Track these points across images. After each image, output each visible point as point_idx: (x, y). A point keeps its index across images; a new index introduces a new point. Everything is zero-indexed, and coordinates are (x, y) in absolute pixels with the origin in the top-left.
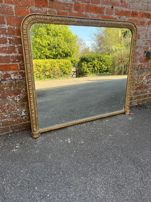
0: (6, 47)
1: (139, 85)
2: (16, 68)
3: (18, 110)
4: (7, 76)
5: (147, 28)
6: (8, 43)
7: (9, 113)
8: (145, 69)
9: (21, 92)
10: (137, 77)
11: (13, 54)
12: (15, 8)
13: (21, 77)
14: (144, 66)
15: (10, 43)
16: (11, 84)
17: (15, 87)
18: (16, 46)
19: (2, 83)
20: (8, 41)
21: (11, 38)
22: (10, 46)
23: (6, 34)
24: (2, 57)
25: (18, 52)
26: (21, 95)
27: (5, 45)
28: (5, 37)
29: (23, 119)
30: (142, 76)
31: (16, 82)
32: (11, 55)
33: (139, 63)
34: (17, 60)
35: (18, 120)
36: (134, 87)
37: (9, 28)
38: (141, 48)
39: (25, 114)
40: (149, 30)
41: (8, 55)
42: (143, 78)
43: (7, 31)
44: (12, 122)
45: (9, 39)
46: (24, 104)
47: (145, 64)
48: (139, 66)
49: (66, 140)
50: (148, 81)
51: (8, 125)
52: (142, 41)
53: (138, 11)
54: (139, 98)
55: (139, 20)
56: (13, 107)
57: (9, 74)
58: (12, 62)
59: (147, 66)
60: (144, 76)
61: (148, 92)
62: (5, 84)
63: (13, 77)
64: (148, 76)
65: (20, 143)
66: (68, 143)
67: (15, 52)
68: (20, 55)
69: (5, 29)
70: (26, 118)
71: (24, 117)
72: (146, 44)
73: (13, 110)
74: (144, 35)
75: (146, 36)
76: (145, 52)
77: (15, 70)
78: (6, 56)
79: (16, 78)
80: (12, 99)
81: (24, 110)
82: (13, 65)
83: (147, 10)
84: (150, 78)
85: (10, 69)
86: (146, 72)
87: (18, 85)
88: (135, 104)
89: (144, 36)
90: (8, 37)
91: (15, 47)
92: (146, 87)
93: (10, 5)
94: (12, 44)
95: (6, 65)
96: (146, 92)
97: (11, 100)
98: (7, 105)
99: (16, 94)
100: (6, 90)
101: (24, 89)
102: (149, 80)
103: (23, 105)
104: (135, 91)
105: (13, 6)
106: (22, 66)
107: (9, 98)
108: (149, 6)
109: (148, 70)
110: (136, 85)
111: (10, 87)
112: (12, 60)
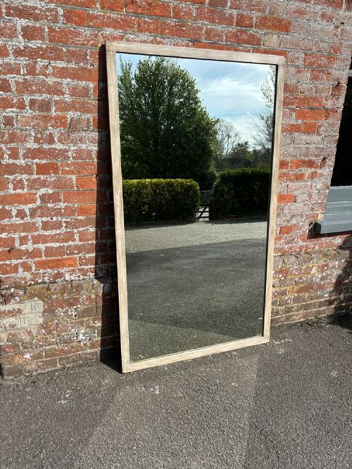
0: (60, 234)
1: (302, 283)
2: (73, 263)
3: (72, 330)
4: (59, 275)
5: (309, 183)
6: (63, 228)
7: (59, 336)
8: (315, 253)
9: (79, 301)
10: (297, 270)
11: (71, 243)
12: (76, 179)
13: (81, 276)
14: (313, 248)
15: (66, 227)
16: (64, 289)
17: (69, 293)
18: (75, 231)
19: (50, 287)
20: (64, 225)
21: (69, 220)
22: (66, 233)
23: (62, 215)
24: (53, 247)
25: (77, 239)
26: (79, 306)
27: (58, 232)
28: (60, 219)
29: (80, 347)
30: (307, 268)
31: (72, 286)
32: (66, 244)
33: (301, 243)
34: (76, 252)
35: (73, 347)
36: (293, 288)
37: (66, 206)
38: (302, 216)
39: (84, 338)
40: (316, 187)
41: (62, 244)
42: (311, 270)
43: (63, 211)
44: (62, 351)
45: (65, 222)
46: (83, 321)
47: (314, 245)
48: (301, 248)
49: (152, 389)
50: (323, 276)
51: (55, 355)
52: (302, 205)
53: (289, 159)
54: (307, 307)
55: (291, 173)
56: (65, 326)
57: (62, 273)
58: (68, 254)
59: (320, 248)
60: (313, 266)
61: (326, 295)
62: (55, 289)
63: (67, 277)
64: (322, 266)
65: (73, 390)
66: (154, 395)
67: (74, 240)
68: (80, 243)
69: (60, 209)
70: (85, 345)
71: (82, 343)
72: (312, 209)
73: (65, 331)
74: (306, 195)
75: (310, 196)
76: (312, 223)
77: (71, 266)
78: (60, 247)
79: (73, 278)
80: (64, 313)
81: (83, 331)
82: (69, 259)
83: (307, 155)
84: (326, 270)
85: (64, 266)
86: (315, 260)
87: (74, 290)
88: (300, 318)
89: (305, 197)
90: (64, 220)
91: (73, 233)
92: (321, 287)
93: (69, 176)
94: (70, 228)
95: (58, 260)
96: (323, 297)
97: (62, 314)
98: (56, 323)
99: (71, 305)
100: (56, 298)
101: (85, 296)
102: (324, 274)
103: (82, 323)
104: (296, 295)
105: (74, 178)
106: (84, 259)
107: (60, 312)
108: (308, 148)
109: (321, 256)
110: (296, 283)
111: (62, 294)
112: (68, 252)
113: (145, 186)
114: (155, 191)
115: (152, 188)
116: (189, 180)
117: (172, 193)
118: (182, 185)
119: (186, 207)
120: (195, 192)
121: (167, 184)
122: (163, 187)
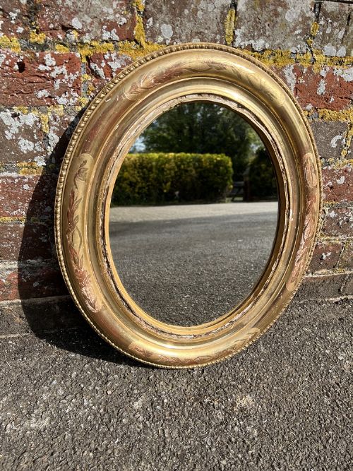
113: (168, 161)
114: (179, 167)
115: (176, 163)
116: (220, 155)
117: (199, 170)
118: (211, 160)
119: (215, 186)
120: (226, 168)
121: (194, 159)
122: (188, 163)
